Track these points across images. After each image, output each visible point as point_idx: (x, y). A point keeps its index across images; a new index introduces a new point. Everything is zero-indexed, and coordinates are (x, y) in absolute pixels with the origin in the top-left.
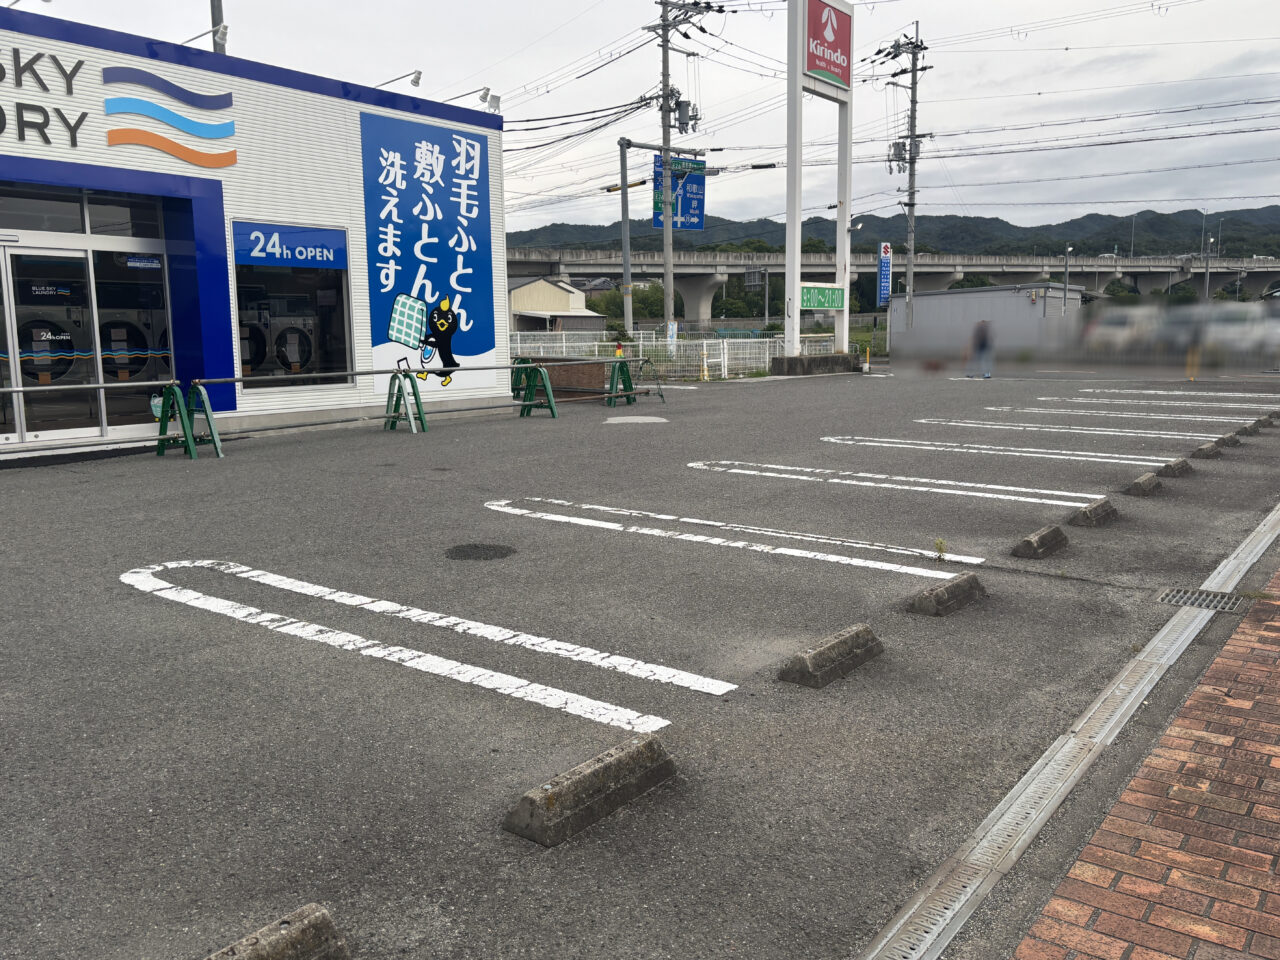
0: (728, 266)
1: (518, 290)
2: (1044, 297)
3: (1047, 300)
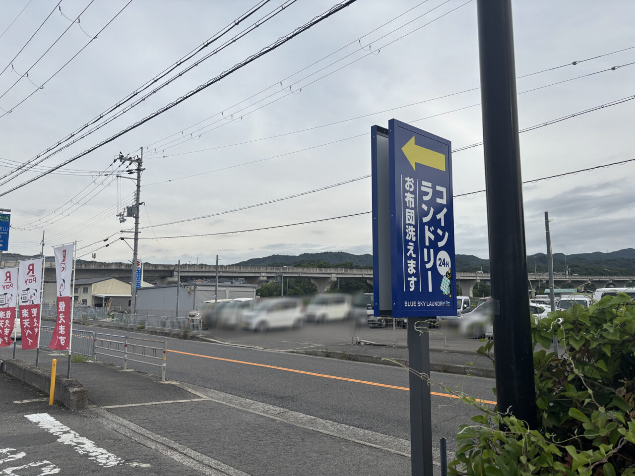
0: (267, 273)
1: (96, 284)
2: (194, 290)
3: (196, 292)
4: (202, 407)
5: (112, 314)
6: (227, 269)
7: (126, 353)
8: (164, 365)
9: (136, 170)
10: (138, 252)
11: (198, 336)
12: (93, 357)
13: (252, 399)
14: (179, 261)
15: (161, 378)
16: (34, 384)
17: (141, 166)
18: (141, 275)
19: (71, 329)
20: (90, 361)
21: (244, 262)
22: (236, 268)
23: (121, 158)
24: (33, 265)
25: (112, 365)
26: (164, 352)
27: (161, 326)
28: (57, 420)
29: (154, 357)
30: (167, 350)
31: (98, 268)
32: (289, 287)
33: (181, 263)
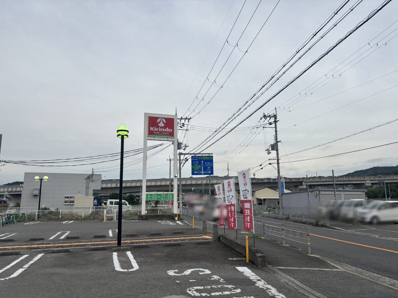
0: (370, 180)
2: (319, 194)
3: (320, 196)
4: (341, 275)
5: (268, 209)
6: (339, 179)
7: (283, 235)
8: (309, 244)
9: (274, 122)
10: (280, 171)
11: (326, 225)
12: (264, 235)
13: (379, 274)
14: (307, 175)
15: (308, 252)
16: (237, 249)
17: (277, 119)
18: (283, 185)
19: (253, 219)
20: (263, 238)
21: (350, 173)
22: (346, 178)
23: (265, 116)
24: (229, 182)
25: (275, 241)
26: (308, 235)
27: (299, 217)
28: (253, 272)
29: (302, 238)
30: (310, 234)
31: (257, 182)
32: (391, 190)
33: (308, 177)
